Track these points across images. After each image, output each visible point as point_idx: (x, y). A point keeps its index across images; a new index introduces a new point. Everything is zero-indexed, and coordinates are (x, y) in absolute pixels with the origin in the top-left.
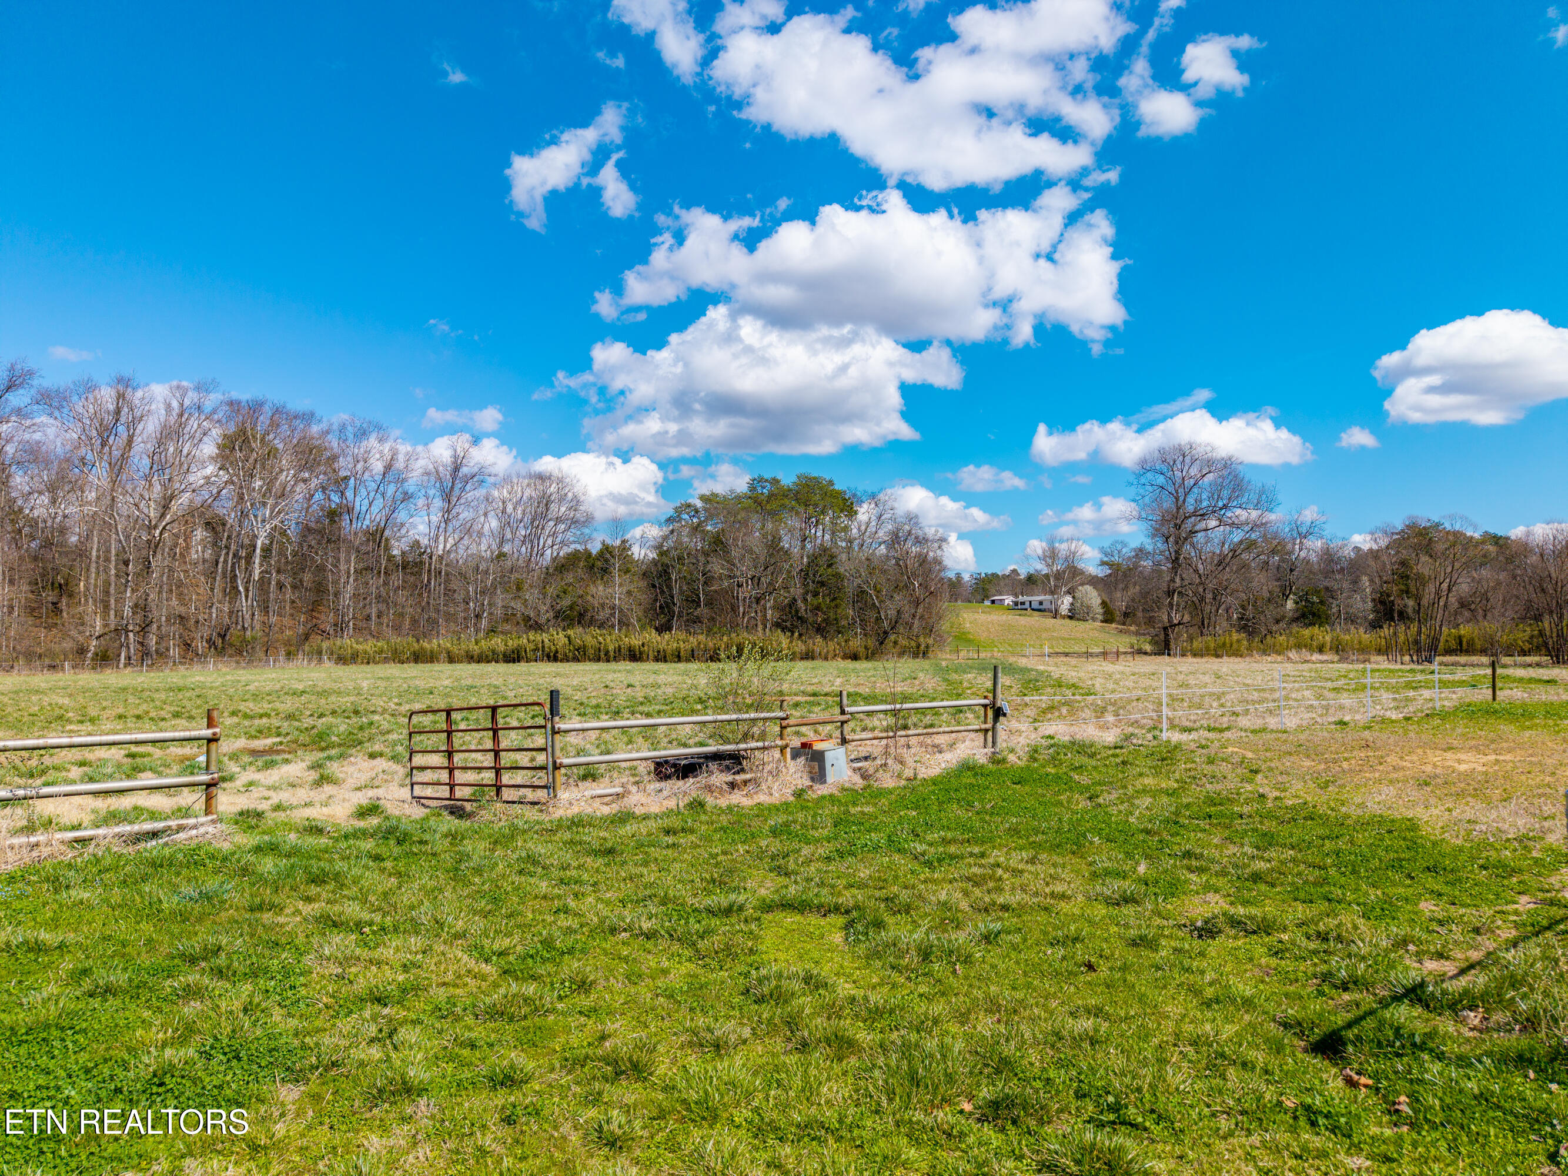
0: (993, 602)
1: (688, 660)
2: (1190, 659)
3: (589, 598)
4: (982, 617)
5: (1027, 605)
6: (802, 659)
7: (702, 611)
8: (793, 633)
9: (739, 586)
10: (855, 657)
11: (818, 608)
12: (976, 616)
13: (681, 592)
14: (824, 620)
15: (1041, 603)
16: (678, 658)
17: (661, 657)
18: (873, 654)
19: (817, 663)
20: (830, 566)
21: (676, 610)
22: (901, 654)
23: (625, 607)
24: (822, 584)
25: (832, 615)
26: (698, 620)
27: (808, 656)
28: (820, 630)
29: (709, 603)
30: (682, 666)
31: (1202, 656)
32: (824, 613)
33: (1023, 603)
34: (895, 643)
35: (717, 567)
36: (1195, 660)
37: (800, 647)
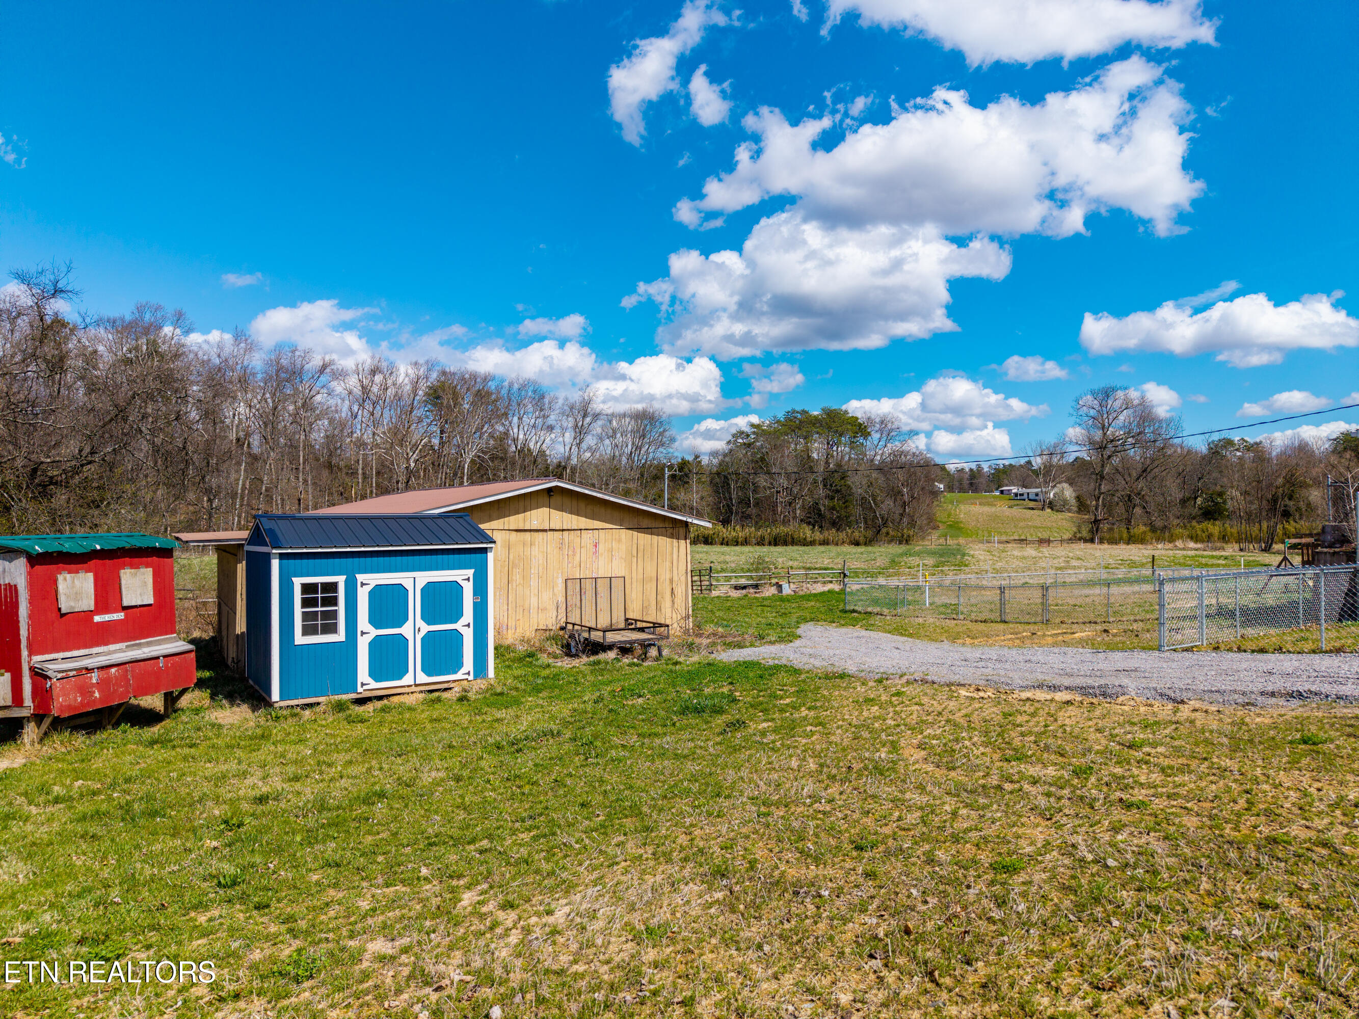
0: (1002, 492)
1: (742, 544)
2: (1106, 546)
3: (675, 500)
4: (977, 509)
5: (1025, 496)
6: (820, 544)
7: (752, 511)
8: (814, 527)
9: (778, 492)
10: (857, 544)
11: (833, 508)
12: (972, 508)
13: (738, 497)
14: (838, 517)
15: (1037, 495)
16: (737, 543)
17: (725, 542)
18: (870, 541)
19: (832, 548)
20: (843, 478)
21: (734, 508)
22: (890, 542)
23: (699, 508)
24: (837, 491)
25: (843, 514)
26: (749, 517)
27: (825, 543)
28: (834, 524)
29: (757, 504)
30: (738, 549)
31: (1116, 543)
32: (838, 512)
33: (1022, 495)
34: (888, 533)
35: (762, 481)
36: (1110, 546)
37: (818, 536)
